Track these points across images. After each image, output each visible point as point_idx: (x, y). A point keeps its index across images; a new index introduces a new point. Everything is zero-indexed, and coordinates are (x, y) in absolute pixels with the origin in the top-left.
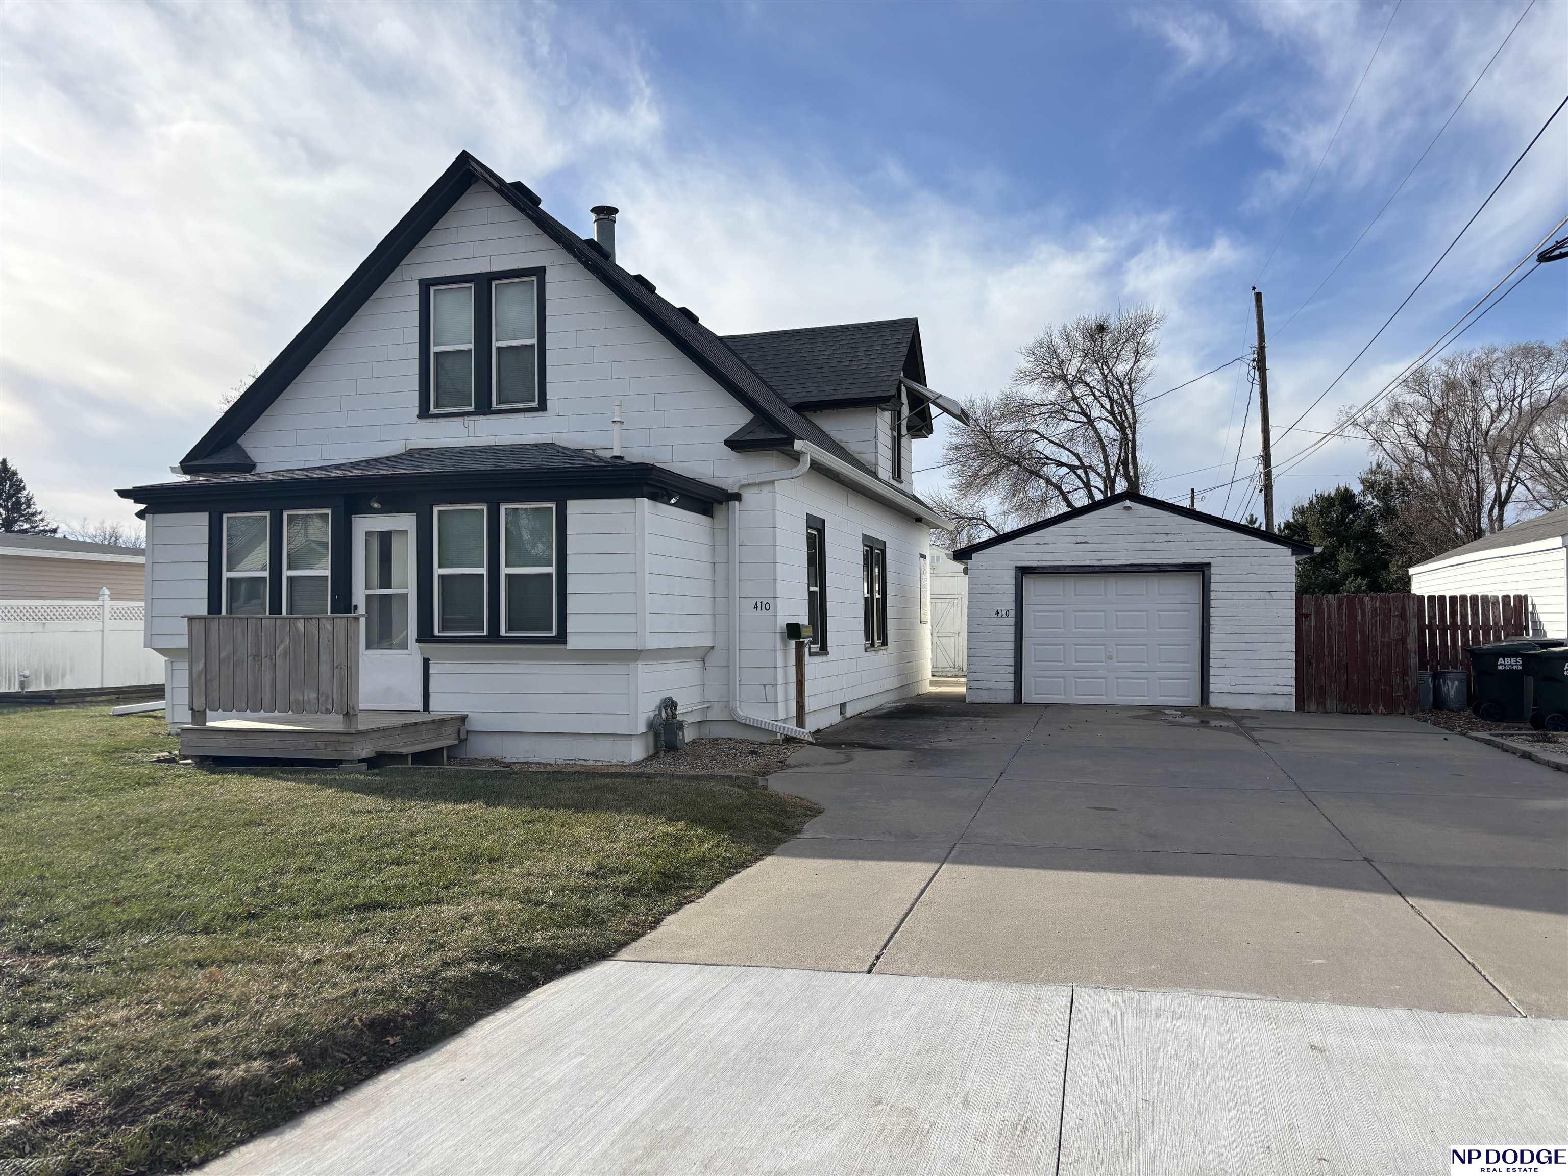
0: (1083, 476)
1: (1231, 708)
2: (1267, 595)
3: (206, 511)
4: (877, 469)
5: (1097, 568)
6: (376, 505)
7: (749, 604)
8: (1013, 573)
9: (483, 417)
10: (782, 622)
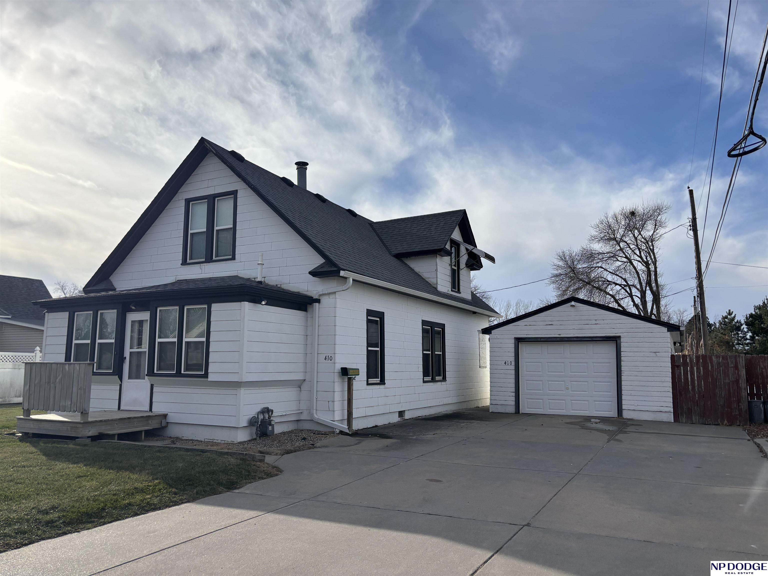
0: (628, 290)
1: (635, 419)
2: (654, 355)
3: (67, 311)
4: (437, 286)
5: (558, 339)
6: (133, 308)
7: (322, 357)
8: (513, 341)
9: (208, 264)
10: (338, 367)
